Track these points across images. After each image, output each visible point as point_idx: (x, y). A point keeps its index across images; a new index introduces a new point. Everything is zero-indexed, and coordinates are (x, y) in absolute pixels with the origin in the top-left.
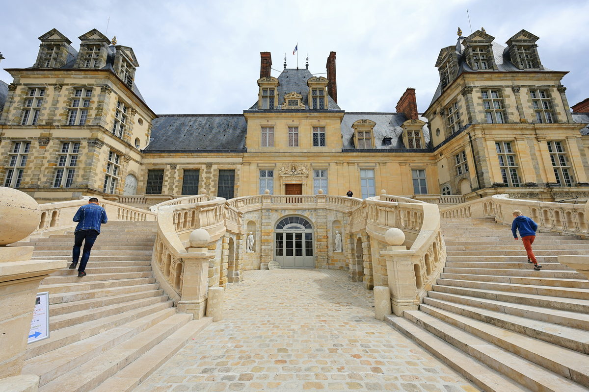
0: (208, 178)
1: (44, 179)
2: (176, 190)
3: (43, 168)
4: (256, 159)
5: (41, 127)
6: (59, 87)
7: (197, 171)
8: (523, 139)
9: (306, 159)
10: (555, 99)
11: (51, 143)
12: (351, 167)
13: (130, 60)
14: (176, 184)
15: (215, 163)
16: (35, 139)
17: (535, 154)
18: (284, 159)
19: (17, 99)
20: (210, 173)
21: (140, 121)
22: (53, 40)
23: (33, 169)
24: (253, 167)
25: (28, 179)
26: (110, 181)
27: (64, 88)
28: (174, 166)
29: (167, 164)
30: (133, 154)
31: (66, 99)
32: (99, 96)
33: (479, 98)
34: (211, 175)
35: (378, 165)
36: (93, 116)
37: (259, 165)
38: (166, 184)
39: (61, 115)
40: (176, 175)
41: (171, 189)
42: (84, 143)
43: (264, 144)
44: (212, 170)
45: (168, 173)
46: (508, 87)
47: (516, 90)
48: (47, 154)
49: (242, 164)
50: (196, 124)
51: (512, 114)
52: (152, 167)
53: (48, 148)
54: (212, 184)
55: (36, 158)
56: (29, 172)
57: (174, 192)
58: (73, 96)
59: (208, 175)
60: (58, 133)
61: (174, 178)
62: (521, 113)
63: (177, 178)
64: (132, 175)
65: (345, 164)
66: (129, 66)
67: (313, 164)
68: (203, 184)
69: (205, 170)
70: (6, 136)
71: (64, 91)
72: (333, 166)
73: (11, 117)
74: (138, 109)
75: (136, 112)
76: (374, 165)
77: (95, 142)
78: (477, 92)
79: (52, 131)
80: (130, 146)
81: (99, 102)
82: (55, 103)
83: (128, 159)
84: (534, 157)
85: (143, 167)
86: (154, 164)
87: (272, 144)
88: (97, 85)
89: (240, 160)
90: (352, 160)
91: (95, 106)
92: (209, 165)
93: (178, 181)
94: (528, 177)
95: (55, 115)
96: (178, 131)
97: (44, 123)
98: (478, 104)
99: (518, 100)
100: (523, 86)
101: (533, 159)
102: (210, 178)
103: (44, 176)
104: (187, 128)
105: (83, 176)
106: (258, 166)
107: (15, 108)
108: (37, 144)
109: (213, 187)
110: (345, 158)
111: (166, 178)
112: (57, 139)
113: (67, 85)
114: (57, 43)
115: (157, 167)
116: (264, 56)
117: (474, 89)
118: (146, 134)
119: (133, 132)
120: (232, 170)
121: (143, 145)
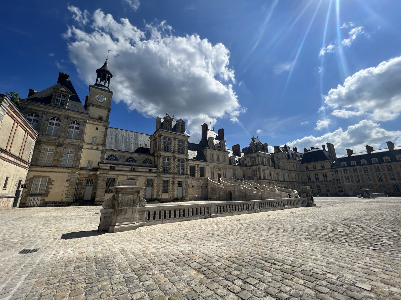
3: (175, 167)
4: (210, 164)
7: (194, 167)
9: (221, 166)
11: (176, 159)
16: (172, 157)
18: (217, 165)
23: (172, 167)
24: (209, 167)
25: (171, 171)
27: (176, 139)
35: (237, 169)
37: (211, 166)
43: (211, 160)
48: (176, 163)
49: (206, 166)
51: (264, 163)
53: (175, 161)
54: (199, 172)
55: (173, 164)
60: (178, 156)
62: (266, 163)
65: (230, 168)
67: (223, 168)
69: (197, 167)
70: (162, 155)
71: (176, 141)
72: (227, 168)
73: (162, 148)
82: (175, 145)
87: (213, 160)
95: (175, 149)
97: (173, 152)
101: (267, 174)
103: (176, 170)
105: (187, 171)
108: (172, 159)
112: (178, 158)
113: (177, 139)
120: (204, 168)
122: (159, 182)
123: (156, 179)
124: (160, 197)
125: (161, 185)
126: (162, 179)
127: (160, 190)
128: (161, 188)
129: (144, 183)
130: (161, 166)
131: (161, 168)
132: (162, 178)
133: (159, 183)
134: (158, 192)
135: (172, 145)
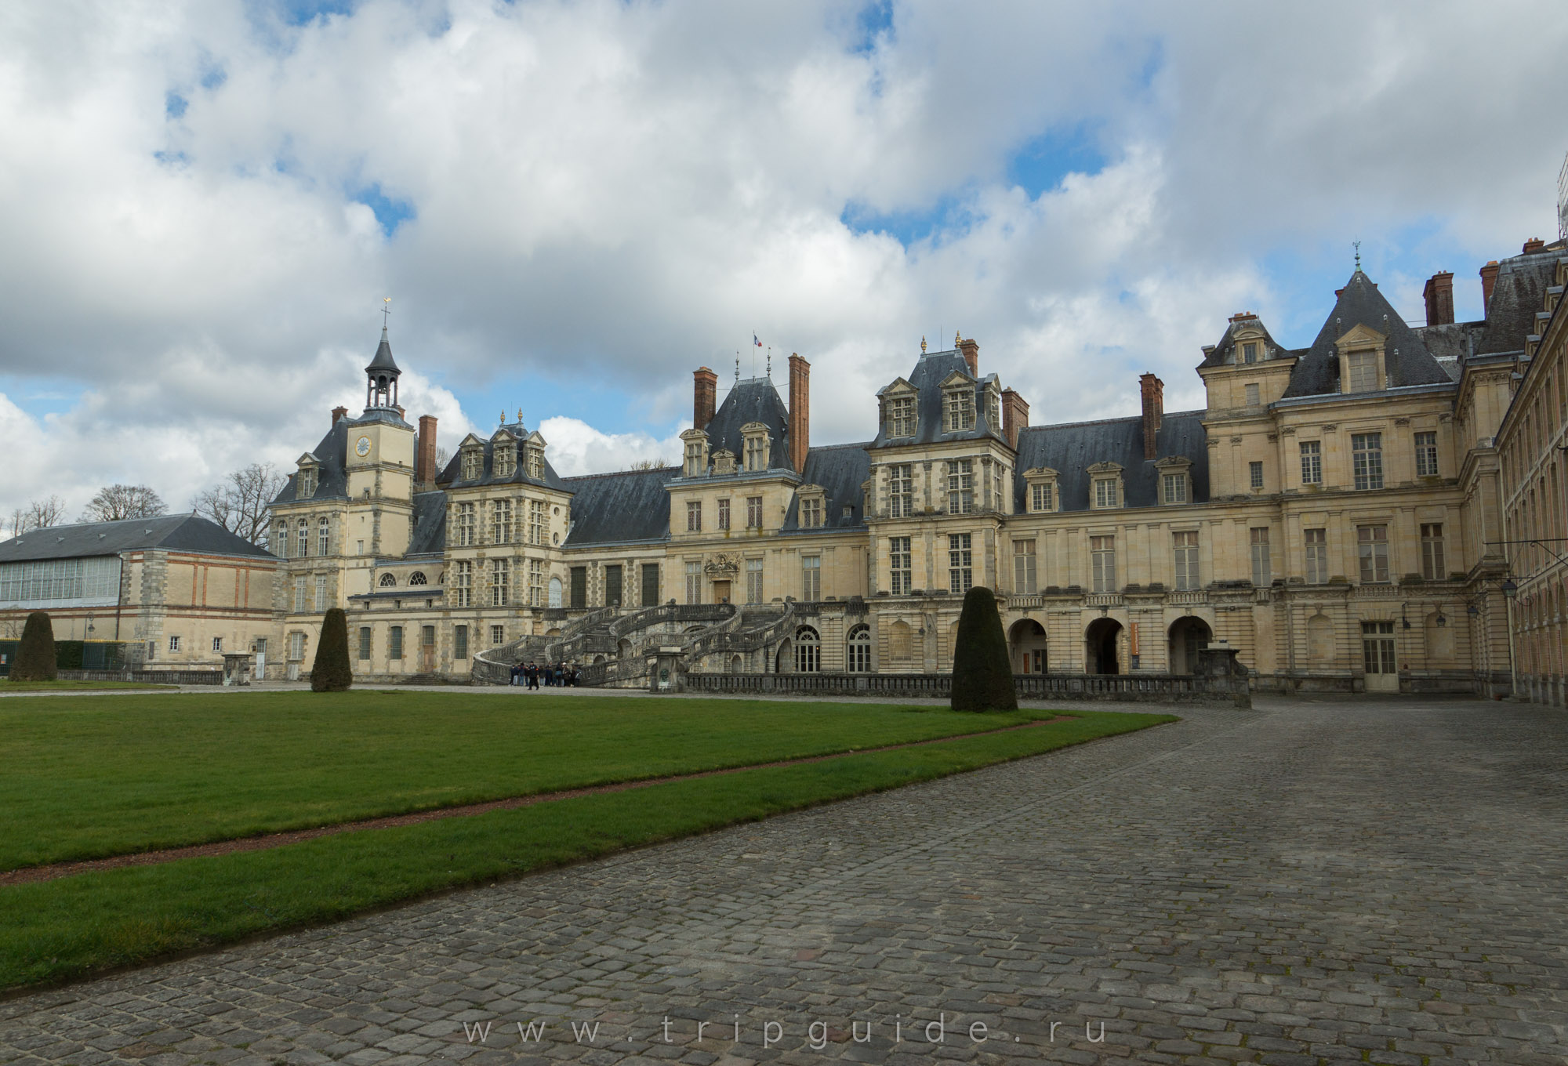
0: (631, 577)
1: (486, 599)
2: (600, 592)
3: (484, 588)
4: (682, 549)
5: (476, 547)
6: (483, 502)
7: (619, 567)
8: (920, 535)
9: (738, 546)
10: (976, 474)
11: (486, 562)
12: (791, 555)
13: (538, 445)
14: (599, 585)
15: (637, 558)
16: (474, 559)
17: (931, 554)
18: (713, 547)
19: (454, 518)
20: (632, 570)
21: (556, 510)
22: (471, 446)
24: (678, 560)
26: (534, 592)
27: (488, 502)
28: (595, 563)
29: (588, 561)
30: (553, 555)
31: (490, 515)
32: (516, 509)
33: (884, 480)
34: (634, 573)
35: (824, 550)
36: (514, 533)
37: (685, 557)
38: (589, 585)
39: (489, 533)
40: (599, 574)
41: (594, 592)
42: (510, 561)
43: (691, 528)
44: (634, 567)
45: (590, 572)
46: (919, 462)
47: (928, 466)
48: (484, 574)
49: (665, 557)
50: (622, 492)
51: (918, 500)
52: (574, 565)
53: (484, 567)
54: (635, 584)
55: (477, 578)
56: (475, 592)
57: (598, 595)
58: (495, 510)
59: (630, 573)
60: (489, 552)
61: (597, 578)
62: (928, 499)
63: (600, 578)
64: (557, 577)
65: (784, 551)
66: (537, 450)
67: (746, 553)
68: (626, 584)
69: (627, 567)
70: (453, 557)
71: (488, 507)
72: (769, 552)
73: (452, 538)
74: (552, 499)
75: (550, 503)
76: (819, 550)
77: (519, 560)
78: (883, 471)
79: (485, 550)
80: (549, 548)
81: (516, 516)
82: (483, 519)
83: (548, 562)
84: (929, 558)
85: (566, 565)
86: (576, 562)
87: (699, 527)
88: (513, 497)
89: (662, 552)
90: (792, 545)
91: (513, 520)
92: (631, 560)
93: (601, 582)
94: (918, 584)
95: (484, 533)
96: (601, 506)
97: (477, 543)
98: (882, 489)
99: (928, 478)
100: (936, 460)
101: (928, 560)
102: (633, 577)
103: (486, 595)
104: (611, 501)
105: (514, 594)
106: (683, 559)
107: (454, 528)
109: (636, 587)
110: (784, 543)
111: (589, 579)
112: (491, 558)
113: (489, 499)
114: (475, 448)
115: (579, 565)
116: (699, 377)
117: (880, 469)
118: (566, 523)
119: (550, 528)
120: (656, 565)
121: (563, 538)
122: (447, 632)
123: (440, 624)
124: (449, 671)
125: (451, 638)
126: (453, 624)
127: (450, 653)
128: (450, 645)
129: (418, 636)
130: (451, 589)
131: (452, 592)
132: (453, 621)
133: (447, 635)
134: (444, 657)
135: (477, 523)
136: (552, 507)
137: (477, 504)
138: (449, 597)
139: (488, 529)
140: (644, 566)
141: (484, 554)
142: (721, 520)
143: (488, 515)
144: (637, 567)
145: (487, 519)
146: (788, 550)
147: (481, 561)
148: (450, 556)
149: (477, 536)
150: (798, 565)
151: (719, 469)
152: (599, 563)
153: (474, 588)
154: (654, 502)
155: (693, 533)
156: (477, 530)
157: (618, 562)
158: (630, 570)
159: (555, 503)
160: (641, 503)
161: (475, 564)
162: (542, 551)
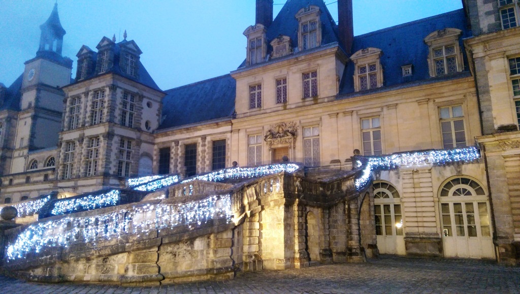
0: (204, 151)
1: (82, 171)
2: (179, 166)
3: (81, 162)
4: (244, 124)
5: (79, 129)
6: (86, 94)
7: (195, 144)
11: (85, 140)
12: (349, 118)
14: (179, 160)
15: (209, 135)
16: (77, 139)
18: (272, 119)
19: (68, 109)
21: (149, 104)
22: (84, 55)
24: (242, 134)
28: (177, 142)
29: (172, 141)
30: (144, 137)
31: (91, 103)
34: (206, 148)
36: (106, 114)
37: (248, 130)
38: (172, 161)
39: (89, 117)
40: (179, 151)
41: (176, 166)
42: (102, 138)
43: (253, 106)
44: (206, 143)
45: (173, 150)
48: (83, 150)
49: (231, 132)
50: (202, 92)
52: (161, 146)
53: (83, 145)
54: (207, 157)
56: (76, 166)
58: (95, 99)
59: (203, 148)
60: (88, 132)
61: (178, 154)
63: (180, 154)
64: (147, 156)
66: (134, 56)
67: (303, 120)
68: (200, 158)
69: (201, 143)
70: (64, 139)
71: (90, 97)
72: (325, 118)
73: (65, 124)
74: (145, 94)
75: (144, 97)
77: (107, 136)
79: (85, 131)
80: (139, 130)
81: (109, 100)
82: (86, 108)
83: (139, 142)
85: (156, 147)
86: (162, 143)
87: (260, 105)
90: (349, 108)
91: (106, 104)
92: (204, 138)
95: (86, 118)
103: (82, 168)
106: (246, 132)
107: (67, 117)
110: (340, 107)
111: (172, 155)
112: (87, 137)
113: (91, 91)
115: (165, 146)
118: (157, 115)
119: (142, 116)
120: (224, 141)
121: (154, 125)
130: (61, 165)
135: (82, 111)
136: (145, 101)
137: (83, 96)
138: (59, 171)
139: (88, 114)
140: (214, 143)
141: (84, 134)
142: (279, 96)
143: (89, 103)
144: (209, 142)
145: (88, 106)
146: (344, 113)
147: (81, 140)
148: (62, 138)
149: (81, 121)
150: (356, 126)
151: (276, 53)
152: (180, 142)
153: (75, 163)
154: (224, 95)
155: (254, 110)
156: (81, 116)
157: (194, 140)
158: (204, 145)
159: (148, 98)
160: (215, 97)
161: (77, 143)
162: (132, 132)
